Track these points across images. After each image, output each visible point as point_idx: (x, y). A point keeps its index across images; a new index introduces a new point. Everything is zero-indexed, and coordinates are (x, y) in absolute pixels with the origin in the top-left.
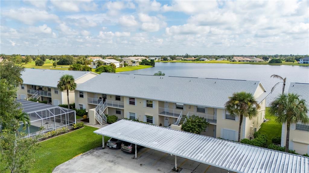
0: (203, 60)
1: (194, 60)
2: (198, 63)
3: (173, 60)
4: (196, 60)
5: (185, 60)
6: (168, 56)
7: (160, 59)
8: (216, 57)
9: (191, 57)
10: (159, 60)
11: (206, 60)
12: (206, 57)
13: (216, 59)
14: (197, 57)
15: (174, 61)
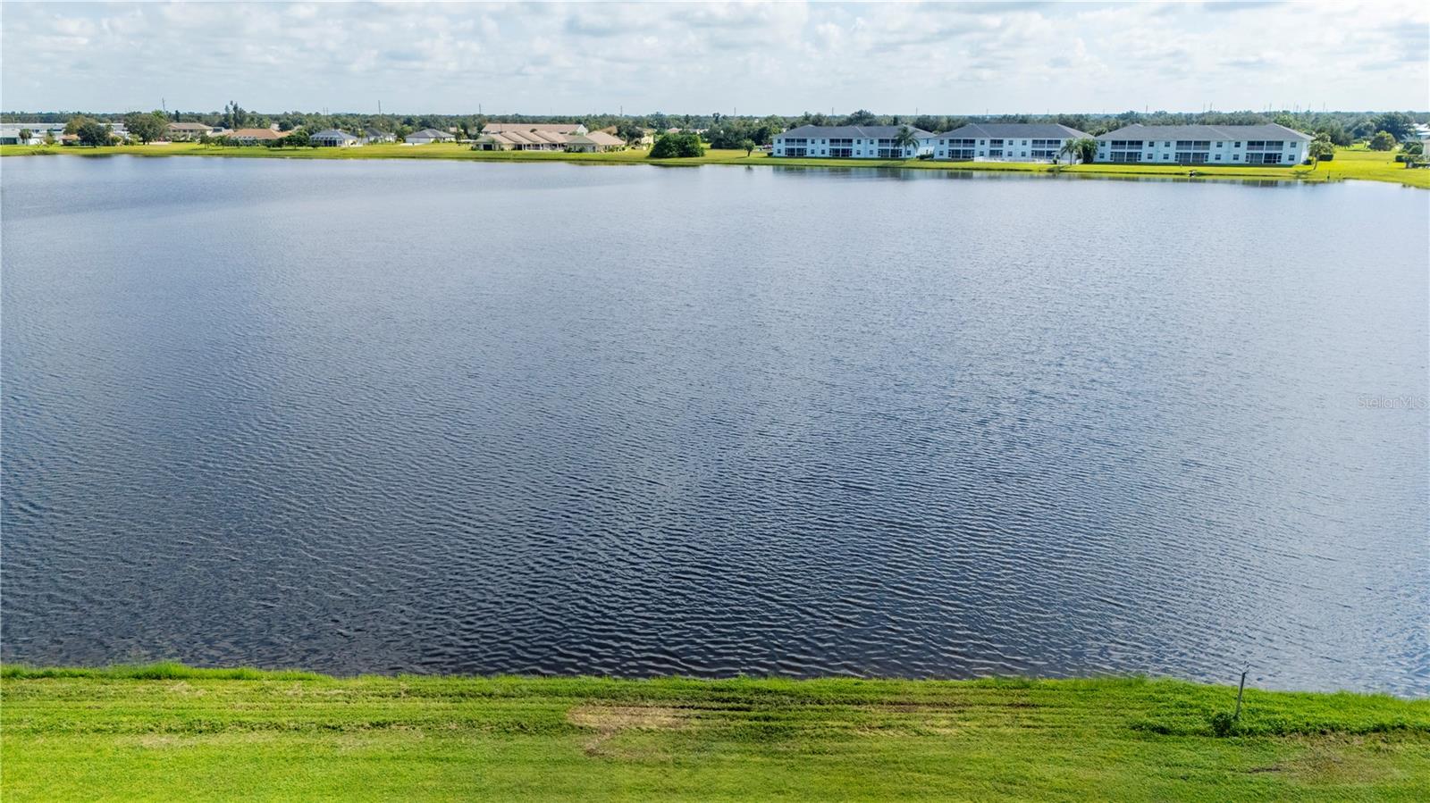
0: (332, 143)
1: (280, 143)
2: (301, 157)
3: (146, 139)
4: (290, 141)
5: (223, 141)
6: (115, 118)
7: (59, 137)
8: (398, 126)
9: (259, 121)
10: (50, 142)
11: (349, 142)
12: (345, 123)
13: (401, 136)
14: (295, 123)
15: (156, 146)
